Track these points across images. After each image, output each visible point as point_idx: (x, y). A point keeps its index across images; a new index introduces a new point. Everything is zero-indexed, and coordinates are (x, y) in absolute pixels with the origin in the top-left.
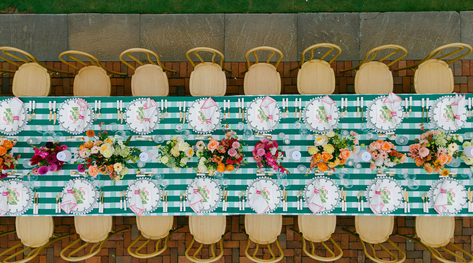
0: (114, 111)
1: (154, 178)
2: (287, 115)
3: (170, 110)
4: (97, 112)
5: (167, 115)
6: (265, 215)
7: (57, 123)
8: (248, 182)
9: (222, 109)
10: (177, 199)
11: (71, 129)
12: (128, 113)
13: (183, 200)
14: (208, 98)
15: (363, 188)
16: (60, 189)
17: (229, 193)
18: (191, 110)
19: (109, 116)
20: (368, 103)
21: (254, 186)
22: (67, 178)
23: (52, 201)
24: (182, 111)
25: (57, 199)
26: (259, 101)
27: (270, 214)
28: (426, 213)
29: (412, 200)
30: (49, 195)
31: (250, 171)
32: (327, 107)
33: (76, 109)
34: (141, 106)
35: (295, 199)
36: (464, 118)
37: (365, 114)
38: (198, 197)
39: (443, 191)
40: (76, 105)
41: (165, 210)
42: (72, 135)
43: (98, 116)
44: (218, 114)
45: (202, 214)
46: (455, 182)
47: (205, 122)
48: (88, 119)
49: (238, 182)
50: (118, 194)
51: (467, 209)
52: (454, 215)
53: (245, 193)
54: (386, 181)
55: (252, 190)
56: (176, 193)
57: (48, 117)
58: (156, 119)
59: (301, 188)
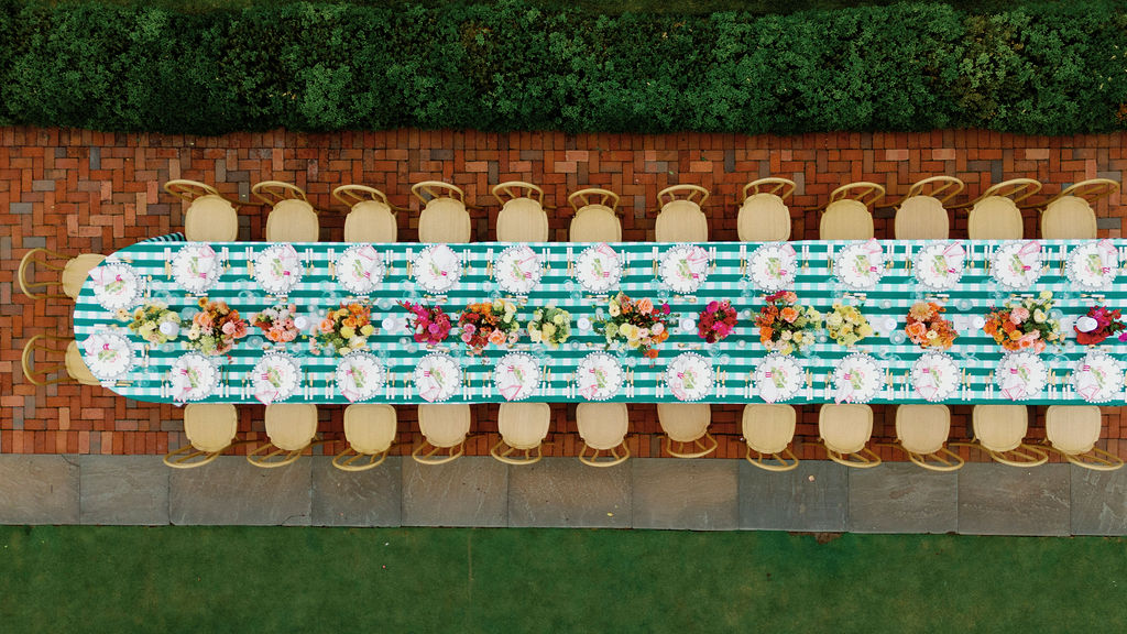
0: (638, 384)
1: (585, 294)
2: (405, 377)
3: (562, 385)
4: (660, 382)
5: (568, 377)
6: (438, 240)
7: (715, 367)
8: (459, 287)
9: (493, 386)
10: (555, 265)
11: (694, 360)
12: (619, 381)
13: (546, 263)
14: (512, 401)
15: (307, 279)
16: (711, 278)
17: (483, 272)
18: (535, 384)
19: (645, 376)
20: (299, 392)
21: (452, 281)
22: (700, 293)
23: (721, 263)
24: (547, 383)
25: (714, 265)
26: (443, 396)
27: (430, 244)
28: (226, 246)
29: (243, 263)
30: (726, 271)
31: (456, 301)
32: (352, 387)
33: (689, 386)
34: (600, 390)
35: (396, 264)
36: (175, 371)
37: (302, 376)
38: (525, 268)
39: (204, 276)
40: (689, 392)
41: (570, 250)
42: (696, 351)
43: (658, 376)
44: (497, 378)
45: (521, 244)
46: (188, 287)
47: (516, 367)
48: (673, 373)
49: (472, 286)
50: (633, 272)
51: (172, 251)
52: (188, 243)
53: (462, 272)
54: (276, 289)
55: (453, 276)
56: (555, 273)
57: (727, 376)
58: (581, 372)
59: (388, 279)
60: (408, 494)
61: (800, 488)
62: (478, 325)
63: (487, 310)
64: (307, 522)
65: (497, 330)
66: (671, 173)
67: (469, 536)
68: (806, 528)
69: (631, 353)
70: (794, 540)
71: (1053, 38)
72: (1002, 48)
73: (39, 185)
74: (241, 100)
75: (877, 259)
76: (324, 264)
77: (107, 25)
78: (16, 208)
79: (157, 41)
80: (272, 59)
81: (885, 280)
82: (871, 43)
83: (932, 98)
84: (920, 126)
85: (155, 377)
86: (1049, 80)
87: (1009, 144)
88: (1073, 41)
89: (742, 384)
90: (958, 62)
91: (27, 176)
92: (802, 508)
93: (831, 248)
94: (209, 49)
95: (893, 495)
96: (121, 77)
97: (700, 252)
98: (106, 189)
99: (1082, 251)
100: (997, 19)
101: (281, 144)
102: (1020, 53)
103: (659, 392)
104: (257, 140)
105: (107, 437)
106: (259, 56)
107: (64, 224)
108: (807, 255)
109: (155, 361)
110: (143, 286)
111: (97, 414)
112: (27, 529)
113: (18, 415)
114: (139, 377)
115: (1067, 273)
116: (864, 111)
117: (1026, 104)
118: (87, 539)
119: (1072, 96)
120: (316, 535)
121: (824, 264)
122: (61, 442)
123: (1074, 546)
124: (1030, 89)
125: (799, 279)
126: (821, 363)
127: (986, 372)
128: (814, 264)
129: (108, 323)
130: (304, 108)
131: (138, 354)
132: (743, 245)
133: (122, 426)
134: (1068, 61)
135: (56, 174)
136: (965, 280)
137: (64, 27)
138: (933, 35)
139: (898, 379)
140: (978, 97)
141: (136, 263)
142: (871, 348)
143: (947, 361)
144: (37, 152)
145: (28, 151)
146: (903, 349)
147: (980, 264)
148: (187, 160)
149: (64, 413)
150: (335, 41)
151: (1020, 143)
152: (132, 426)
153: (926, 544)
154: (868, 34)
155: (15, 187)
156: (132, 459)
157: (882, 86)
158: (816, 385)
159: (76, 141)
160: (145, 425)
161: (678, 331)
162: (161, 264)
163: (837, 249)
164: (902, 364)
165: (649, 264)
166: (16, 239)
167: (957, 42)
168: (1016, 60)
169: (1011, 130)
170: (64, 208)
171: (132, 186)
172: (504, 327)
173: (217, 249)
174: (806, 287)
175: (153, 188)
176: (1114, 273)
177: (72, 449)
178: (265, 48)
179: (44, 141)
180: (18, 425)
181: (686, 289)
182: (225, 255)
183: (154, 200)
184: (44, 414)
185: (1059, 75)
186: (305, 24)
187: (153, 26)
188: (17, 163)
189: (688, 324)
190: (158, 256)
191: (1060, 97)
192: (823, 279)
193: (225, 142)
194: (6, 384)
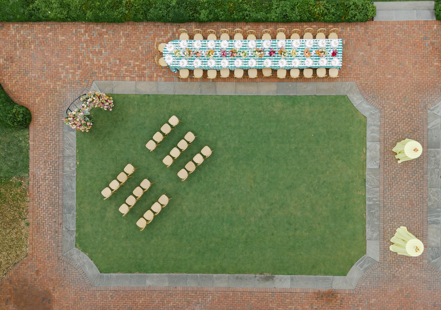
0: (259, 64)
1: (250, 49)
2: (219, 63)
3: (246, 64)
6: (224, 40)
7: (272, 61)
9: (234, 65)
10: (245, 44)
11: (268, 60)
12: (255, 64)
13: (243, 44)
15: (202, 46)
16: (271, 46)
17: (232, 45)
18: (241, 64)
19: (260, 63)
20: (201, 66)
21: (227, 47)
22: (269, 48)
23: (273, 43)
24: (243, 64)
26: (225, 66)
29: (192, 44)
30: (274, 45)
31: (228, 50)
32: (210, 65)
33: (267, 65)
34: (252, 65)
35: (218, 44)
36: (180, 62)
37: (202, 63)
38: (239, 44)
39: (185, 46)
41: (247, 41)
43: (262, 63)
44: (235, 63)
45: (239, 40)
46: (182, 48)
47: (238, 61)
48: (265, 62)
49: (230, 47)
50: (258, 45)
51: (179, 42)
52: (182, 40)
53: (229, 45)
54: (197, 48)
55: (227, 46)
56: (245, 45)
57: (274, 63)
58: (249, 62)
59: (216, 46)
60: (217, 89)
61: (288, 87)
63: (234, 51)
64: (199, 94)
67: (228, 96)
68: (289, 94)
69: (258, 59)
70: (287, 97)
71: (330, 5)
72: (321, 7)
73: (150, 32)
74: (189, 16)
75: (299, 42)
76: (205, 44)
77: (166, 3)
78: (146, 36)
79: (175, 6)
80: (195, 9)
81: (300, 46)
82: (299, 6)
83: (310, 15)
84: (308, 21)
85: (177, 63)
86: (329, 12)
87: (326, 24)
88: (334, 6)
89: (276, 64)
90: (314, 9)
91: (148, 31)
92: (288, 91)
93: (291, 41)
94: (184, 7)
95: (304, 88)
96: (169, 12)
97: (269, 41)
98: (162, 33)
99: (333, 41)
100: (321, 2)
101: (194, 25)
102: (325, 8)
103: (262, 66)
104: (190, 24)
105: (163, 78)
106: (193, 8)
107: (155, 39)
108: (287, 42)
109: (177, 60)
110: (175, 47)
111: (161, 74)
112: (149, 95)
113: (147, 74)
114: (174, 63)
115: (330, 45)
116: (298, 18)
117: (326, 17)
118: (159, 97)
119: (334, 15)
120: (201, 97)
121: (290, 43)
122: (155, 79)
123: (337, 97)
124: (326, 14)
125: (286, 46)
126: (290, 60)
127: (317, 62)
128: (289, 43)
129: (169, 54)
130: (200, 18)
131: (174, 59)
132: (277, 40)
133: (165, 76)
134: (332, 9)
135: (153, 30)
136: (314, 46)
137: (159, 3)
138: (310, 5)
139: (303, 63)
140: (318, 15)
141: (174, 44)
142: (298, 58)
143: (311, 59)
144: (150, 26)
145: (148, 26)
146: (303, 58)
147: (316, 43)
148: (177, 27)
149: (155, 74)
150: (206, 5)
151: (327, 24)
152: (167, 76)
153: (310, 97)
154: (299, 4)
155: (146, 32)
156: (167, 82)
157: (301, 13)
158: (289, 64)
159: (157, 24)
160: (170, 76)
161: (266, 55)
162: (178, 44)
163: (292, 41)
164: (303, 60)
165: (261, 43)
166: (146, 42)
167: (314, 6)
168: (324, 9)
169: (325, 22)
170: (155, 36)
171: (167, 32)
172: (236, 53)
173: (187, 41)
174: (287, 47)
175: (171, 33)
176: (338, 44)
177: (156, 81)
178: (194, 7)
179: (151, 24)
180: (147, 76)
181: (267, 48)
182: (188, 42)
183: (171, 35)
184: (151, 74)
185: (331, 12)
186: (201, 3)
187: (174, 3)
188: (146, 28)
189: (267, 53)
190: (177, 42)
191: (331, 15)
192: (290, 46)
193: (184, 24)
194: (144, 69)
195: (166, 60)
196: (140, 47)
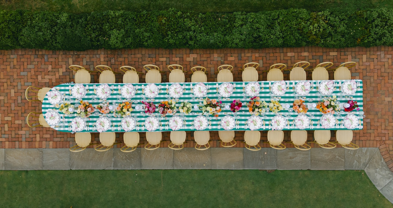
0: (212, 125)
1: (196, 98)
2: (142, 123)
3: (189, 125)
4: (219, 124)
5: (191, 123)
6: (151, 82)
7: (236, 120)
8: (158, 96)
9: (169, 126)
10: (187, 89)
11: (229, 117)
12: (206, 124)
13: (184, 89)
14: (174, 131)
15: (112, 94)
16: (234, 93)
17: (166, 92)
18: (181, 125)
19: (214, 123)
20: (110, 129)
21: (156, 95)
22: (231, 97)
23: (237, 88)
24: (185, 125)
25: (235, 89)
26: (153, 129)
27: (149, 84)
28: (87, 85)
29: (93, 90)
30: (239, 90)
31: (157, 101)
32: (126, 127)
33: (228, 126)
34: (201, 127)
35: (139, 90)
36: (73, 123)
37: (111, 124)
38: (178, 90)
39: (81, 94)
40: (228, 127)
41: (191, 85)
42: (230, 115)
43: (219, 123)
44: (170, 124)
45: (177, 83)
46: (76, 97)
47: (175, 120)
48: (223, 122)
49: (162, 96)
50: (211, 91)
51: (71, 86)
52: (76, 84)
53: (159, 92)
54: (103, 97)
55: (156, 93)
56: (187, 92)
57: (239, 122)
58: (195, 121)
59: (137, 94)
60: (143, 159)
61: (262, 156)
62: (164, 108)
63: (167, 103)
64: (112, 168)
65: (170, 109)
66: (222, 61)
67: (162, 172)
68: (264, 168)
69: (210, 116)
70: (260, 172)
71: (337, 19)
72: (321, 22)
73: (30, 66)
74: (91, 40)
75: (284, 86)
76: (117, 90)
77: (50, 18)
78: (22, 73)
79: (66, 22)
80: (100, 28)
81: (286, 93)
82: (282, 21)
83: (301, 37)
84: (297, 45)
85: (67, 124)
86: (336, 32)
87: (325, 51)
88: (343, 20)
89: (244, 125)
90: (308, 26)
91: (25, 64)
92: (263, 162)
93: (270, 83)
94: (81, 25)
95: (291, 158)
96: (55, 33)
97: (230, 85)
98: (50, 68)
99: (346, 83)
100: (320, 13)
101: (103, 53)
102: (327, 23)
103: (219, 127)
104: (96, 52)
105: (51, 143)
106: (96, 27)
107: (37, 78)
108: (263, 85)
109: (67, 120)
110: (63, 97)
111: (48, 136)
112: (27, 172)
113: (24, 137)
114: (62, 124)
115: (341, 90)
116: (280, 41)
117: (329, 39)
118: (45, 174)
119: (343, 36)
120: (115, 172)
121: (268, 88)
122: (37, 144)
123: (346, 173)
124: (330, 34)
125: (261, 93)
126: (268, 118)
127: (317, 120)
128: (265, 88)
129: (52, 108)
130: (110, 43)
131: (62, 118)
132: (244, 83)
133: (56, 139)
134: (341, 26)
135: (34, 63)
136: (311, 92)
137: (37, 19)
138: (301, 18)
139: (291, 123)
140: (315, 37)
141: (61, 90)
142: (282, 113)
143: (306, 117)
144: (28, 56)
145: (26, 56)
146: (292, 114)
147: (315, 88)
148: (74, 58)
149: (38, 136)
150: (120, 22)
151: (328, 50)
152: (59, 139)
153: (301, 173)
154: (281, 18)
155: (22, 67)
156: (59, 150)
157: (285, 34)
158: (266, 125)
159: (40, 53)
160: (62, 139)
161: (224, 109)
162: (68, 90)
163: (272, 83)
164: (292, 118)
165: (215, 89)
166: (22, 83)
167: (308, 20)
168: (326, 26)
169: (325, 47)
170: (37, 73)
171: (58, 67)
172: (172, 108)
173: (85, 86)
174: (263, 95)
175: (64, 67)
176: (355, 90)
177: (40, 147)
178: (98, 24)
179: (31, 53)
180: (24, 140)
181: (227, 96)
182: (87, 87)
183: (65, 71)
184: (32, 136)
185: (339, 30)
186: (110, 17)
187: (64, 18)
188: (22, 60)
189: (227, 107)
190: (67, 88)
191: (339, 37)
192: (268, 93)
193: (86, 53)
194: (20, 127)
195: (47, 119)
196: (13, 91)
